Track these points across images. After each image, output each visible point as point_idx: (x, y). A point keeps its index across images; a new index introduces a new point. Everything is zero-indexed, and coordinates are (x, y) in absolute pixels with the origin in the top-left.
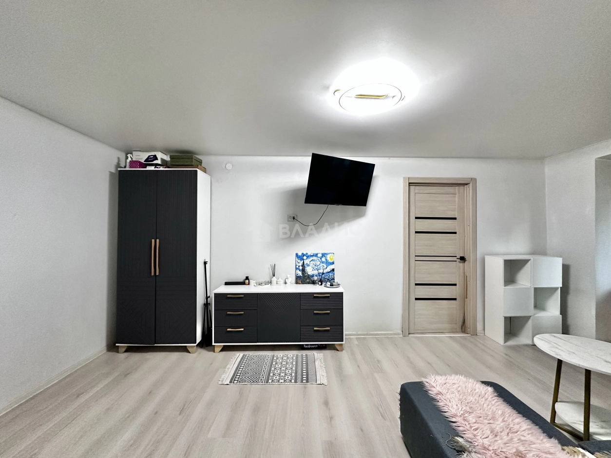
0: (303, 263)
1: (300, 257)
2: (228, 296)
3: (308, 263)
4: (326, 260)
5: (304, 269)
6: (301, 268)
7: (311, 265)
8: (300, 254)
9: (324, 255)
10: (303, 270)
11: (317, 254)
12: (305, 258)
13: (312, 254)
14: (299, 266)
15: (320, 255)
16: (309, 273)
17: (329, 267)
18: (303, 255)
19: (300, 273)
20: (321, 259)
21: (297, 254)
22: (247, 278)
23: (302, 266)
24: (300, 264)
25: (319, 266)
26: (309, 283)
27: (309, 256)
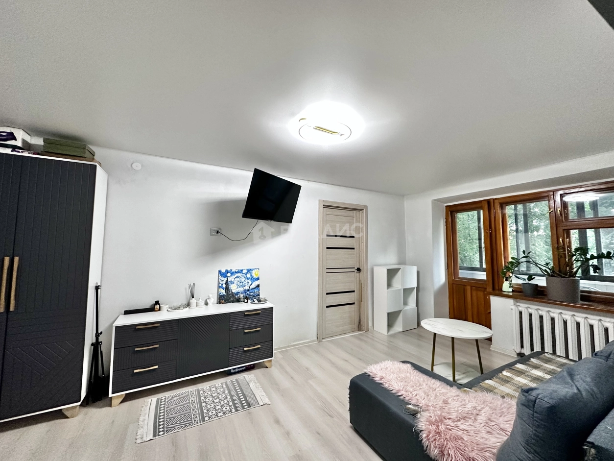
0: (227, 280)
1: (223, 274)
2: (137, 327)
3: (233, 280)
4: (251, 276)
5: (228, 287)
6: (224, 286)
7: (236, 282)
8: (223, 271)
9: (249, 271)
10: (227, 289)
11: (242, 271)
12: (229, 275)
13: (237, 271)
14: (222, 284)
15: (245, 271)
16: (233, 291)
17: (254, 283)
18: (227, 272)
19: (223, 292)
20: (246, 275)
21: (220, 272)
22: (157, 303)
23: (226, 284)
24: (224, 282)
25: (244, 283)
26: (233, 302)
27: (233, 273)
